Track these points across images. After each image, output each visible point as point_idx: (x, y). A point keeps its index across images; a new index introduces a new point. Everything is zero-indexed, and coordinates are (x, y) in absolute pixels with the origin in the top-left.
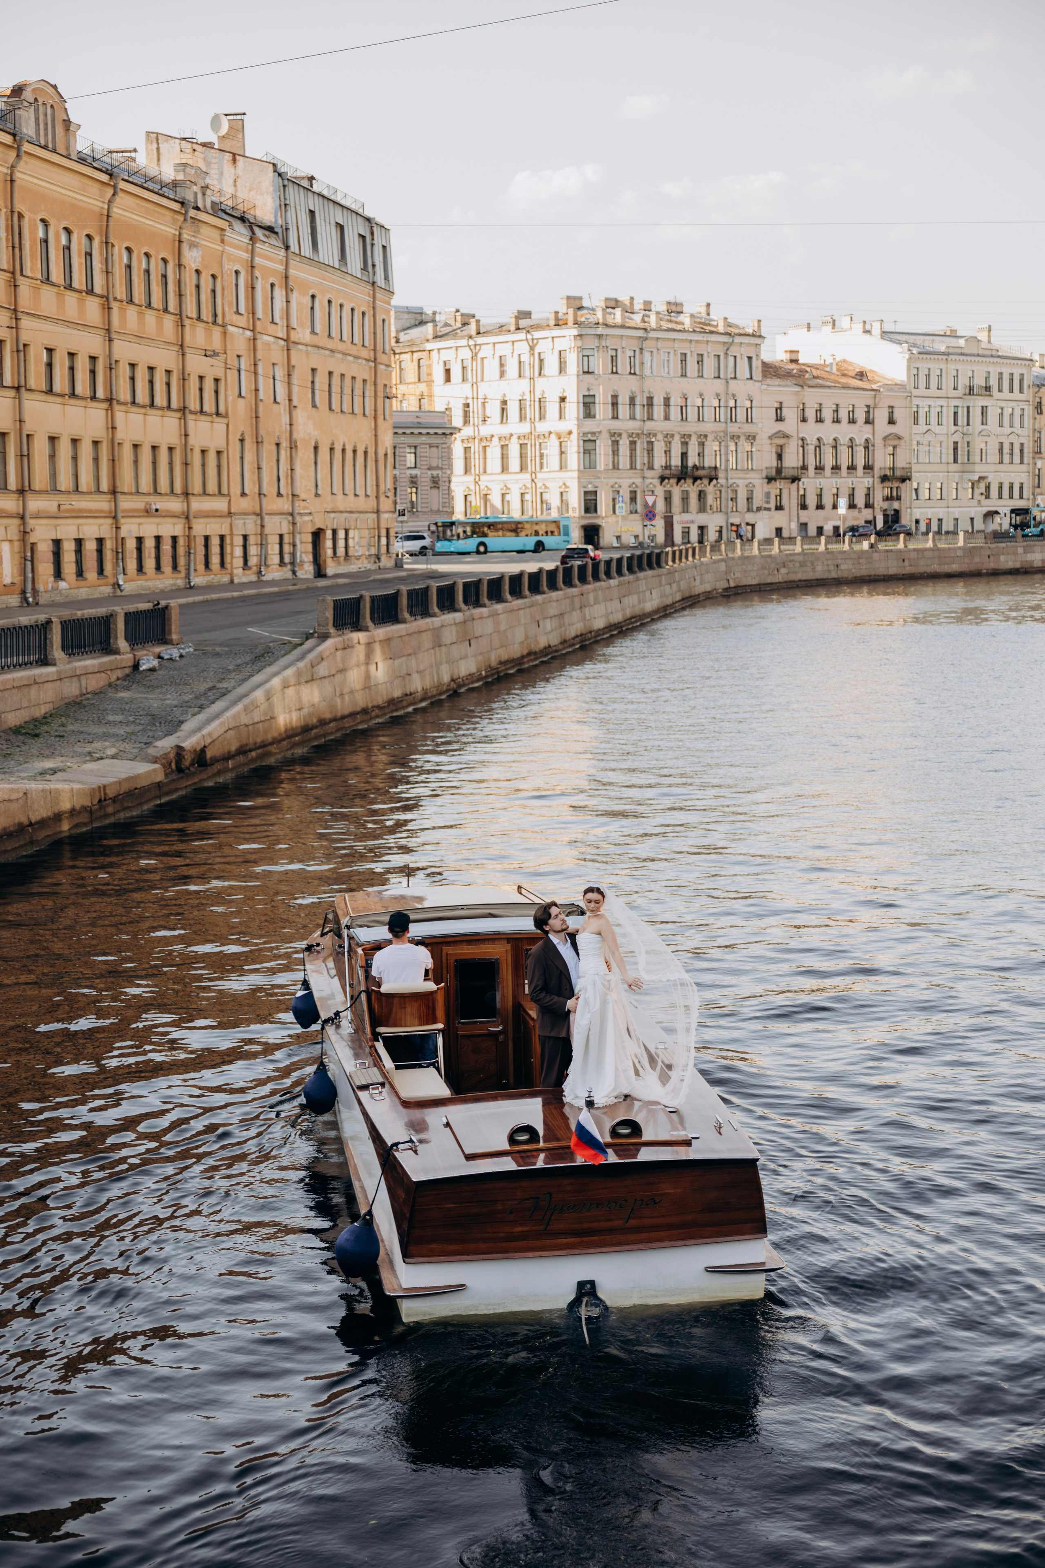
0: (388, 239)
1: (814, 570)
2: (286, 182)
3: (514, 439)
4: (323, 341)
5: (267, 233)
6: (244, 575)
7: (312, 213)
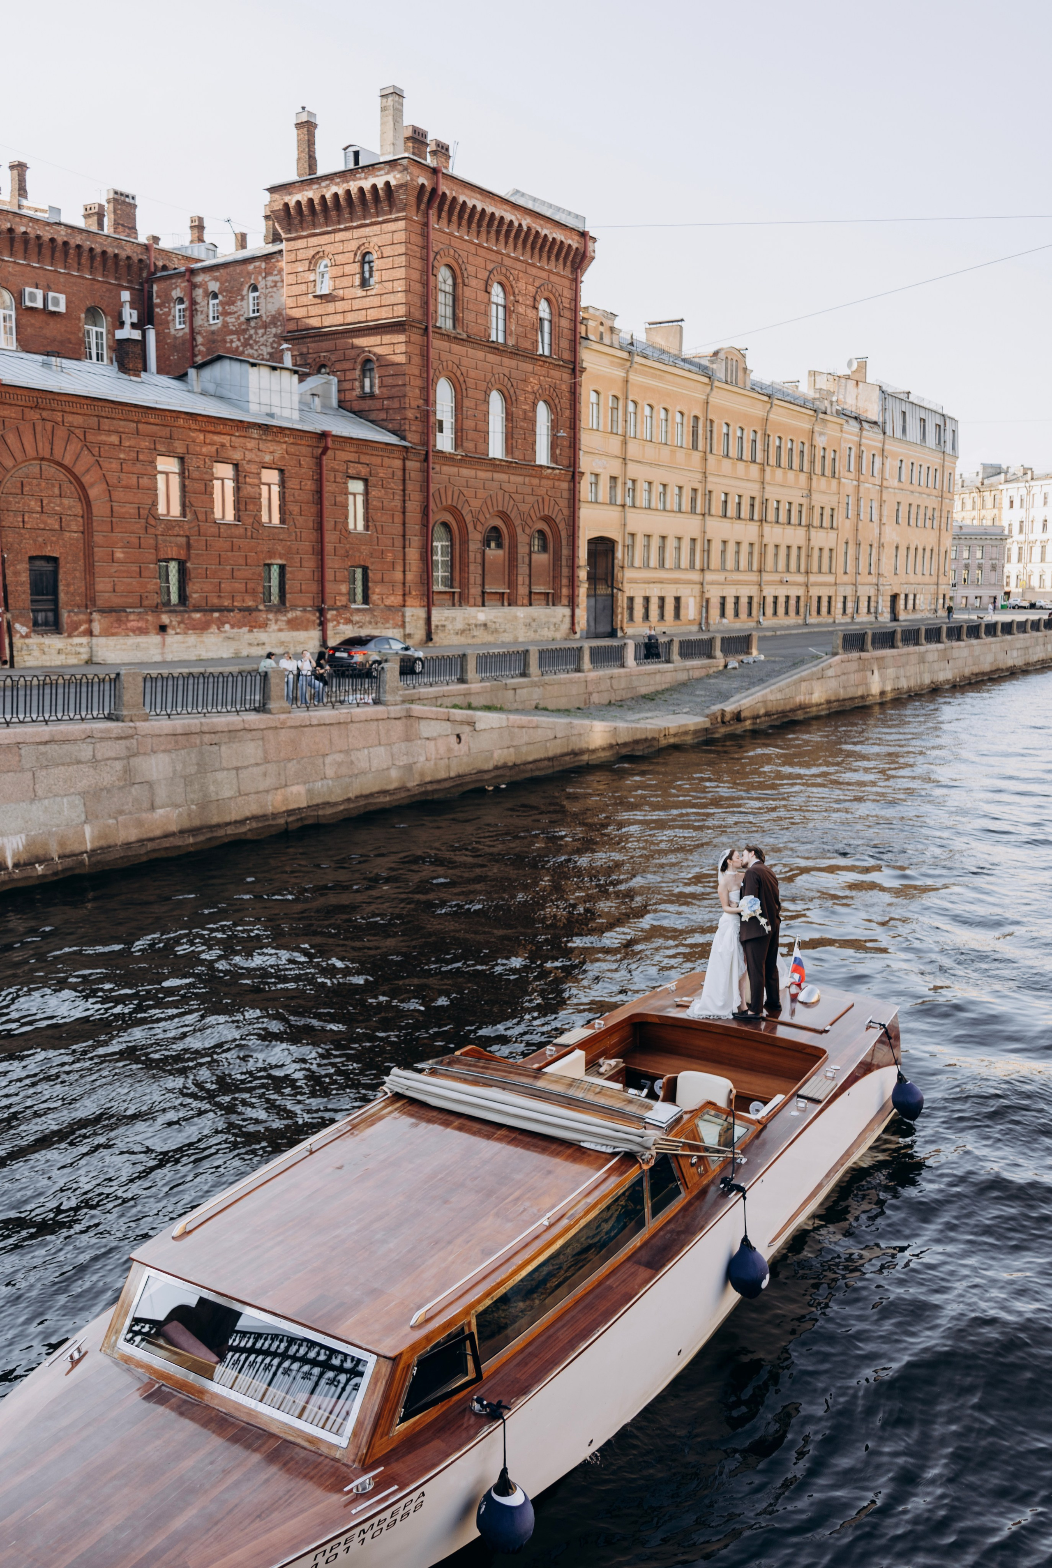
0: (957, 427)
2: (887, 396)
4: (907, 486)
5: (872, 425)
6: (843, 618)
7: (904, 413)
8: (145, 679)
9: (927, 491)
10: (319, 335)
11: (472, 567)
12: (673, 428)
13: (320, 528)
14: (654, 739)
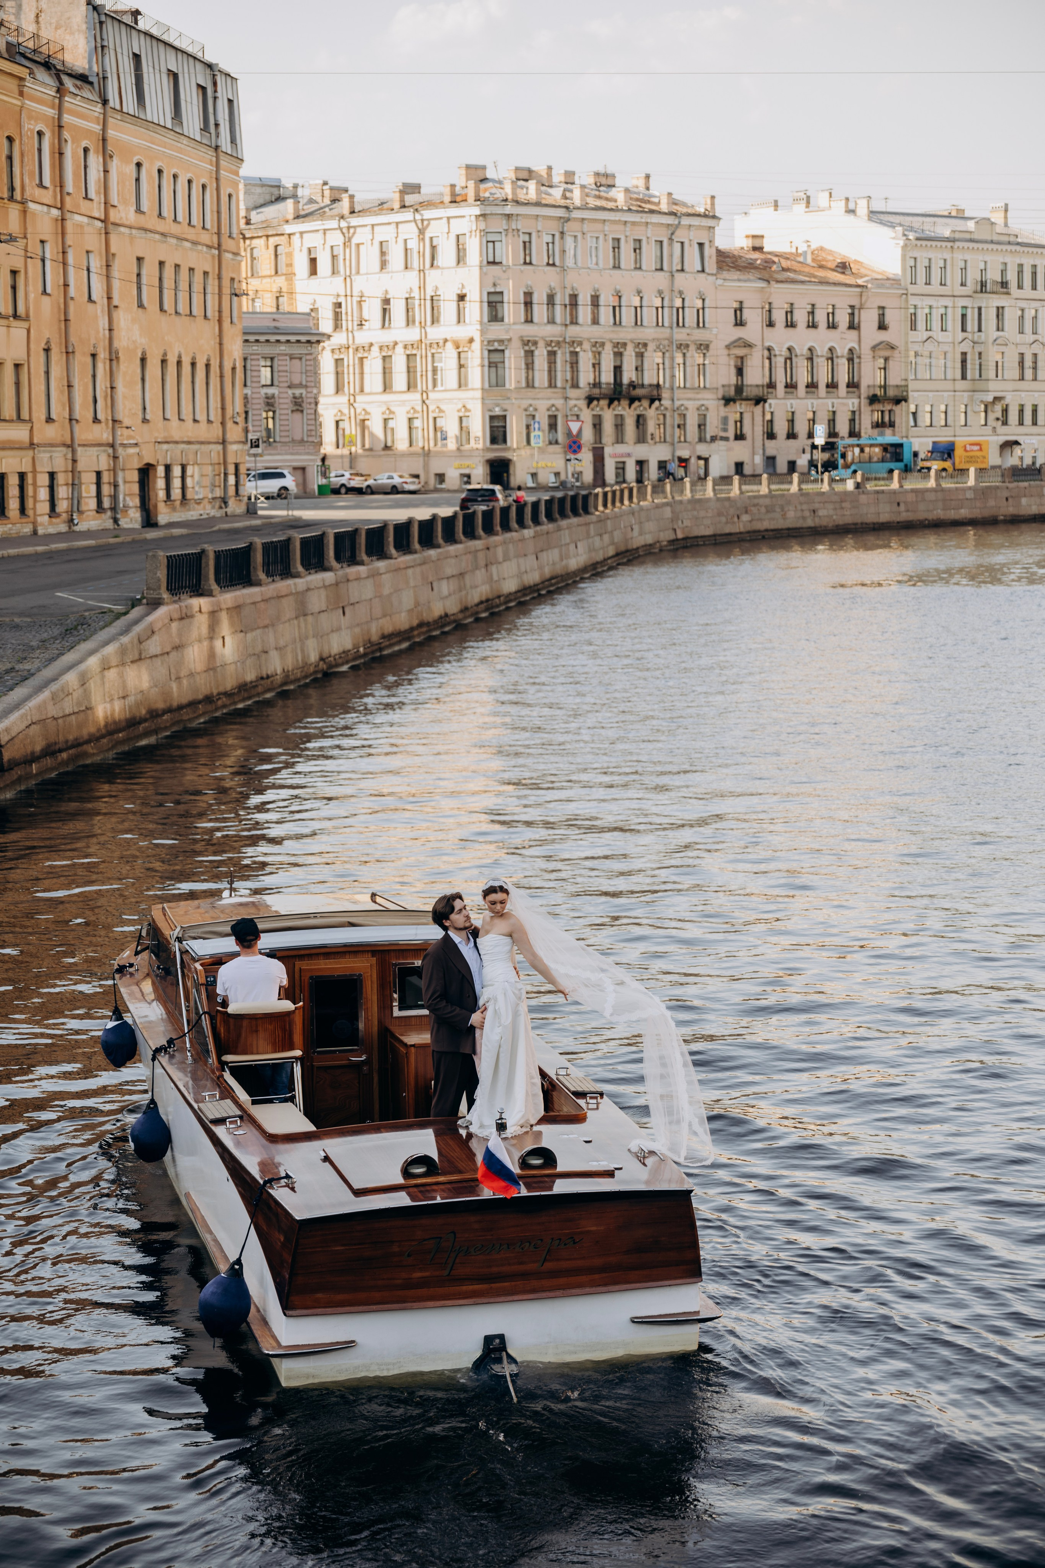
0: (235, 91)
1: (784, 516)
2: (103, 18)
3: (399, 349)
4: (152, 222)
5: (79, 83)
6: (50, 523)
7: (137, 57)
9: (190, 233)
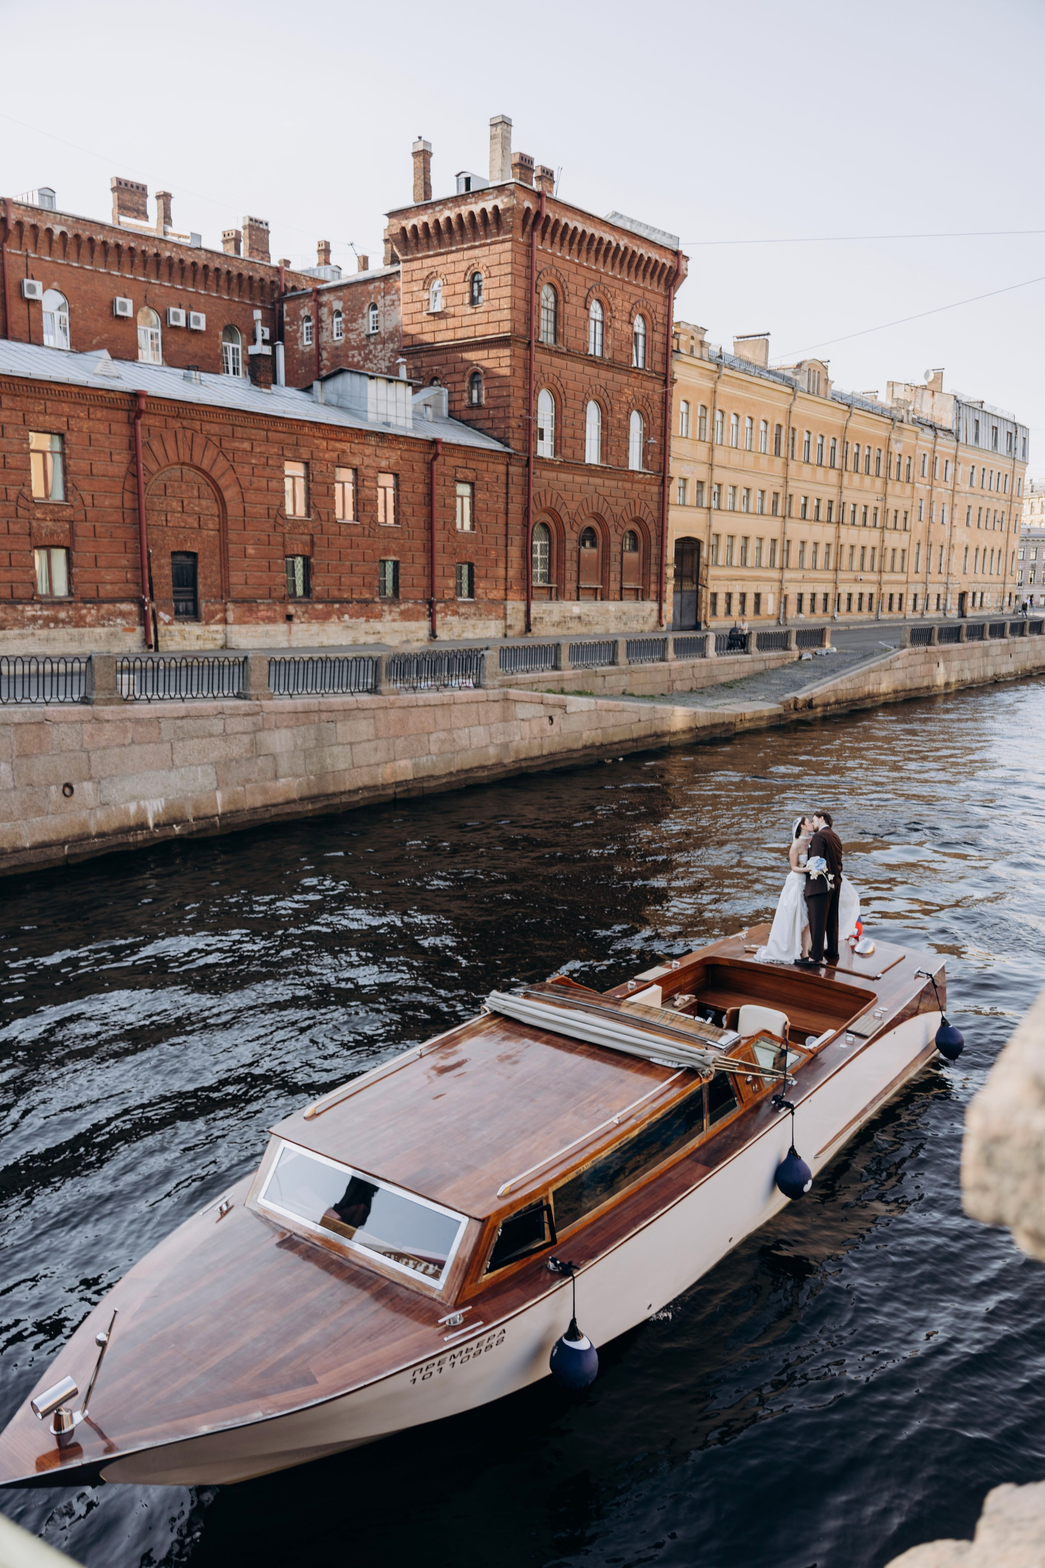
0: (1028, 434)
2: (961, 405)
4: (978, 490)
5: (946, 433)
6: (913, 614)
7: (977, 421)
8: (270, 662)
9: (997, 495)
10: (431, 349)
11: (568, 565)
12: (757, 435)
13: (430, 527)
14: (731, 723)
